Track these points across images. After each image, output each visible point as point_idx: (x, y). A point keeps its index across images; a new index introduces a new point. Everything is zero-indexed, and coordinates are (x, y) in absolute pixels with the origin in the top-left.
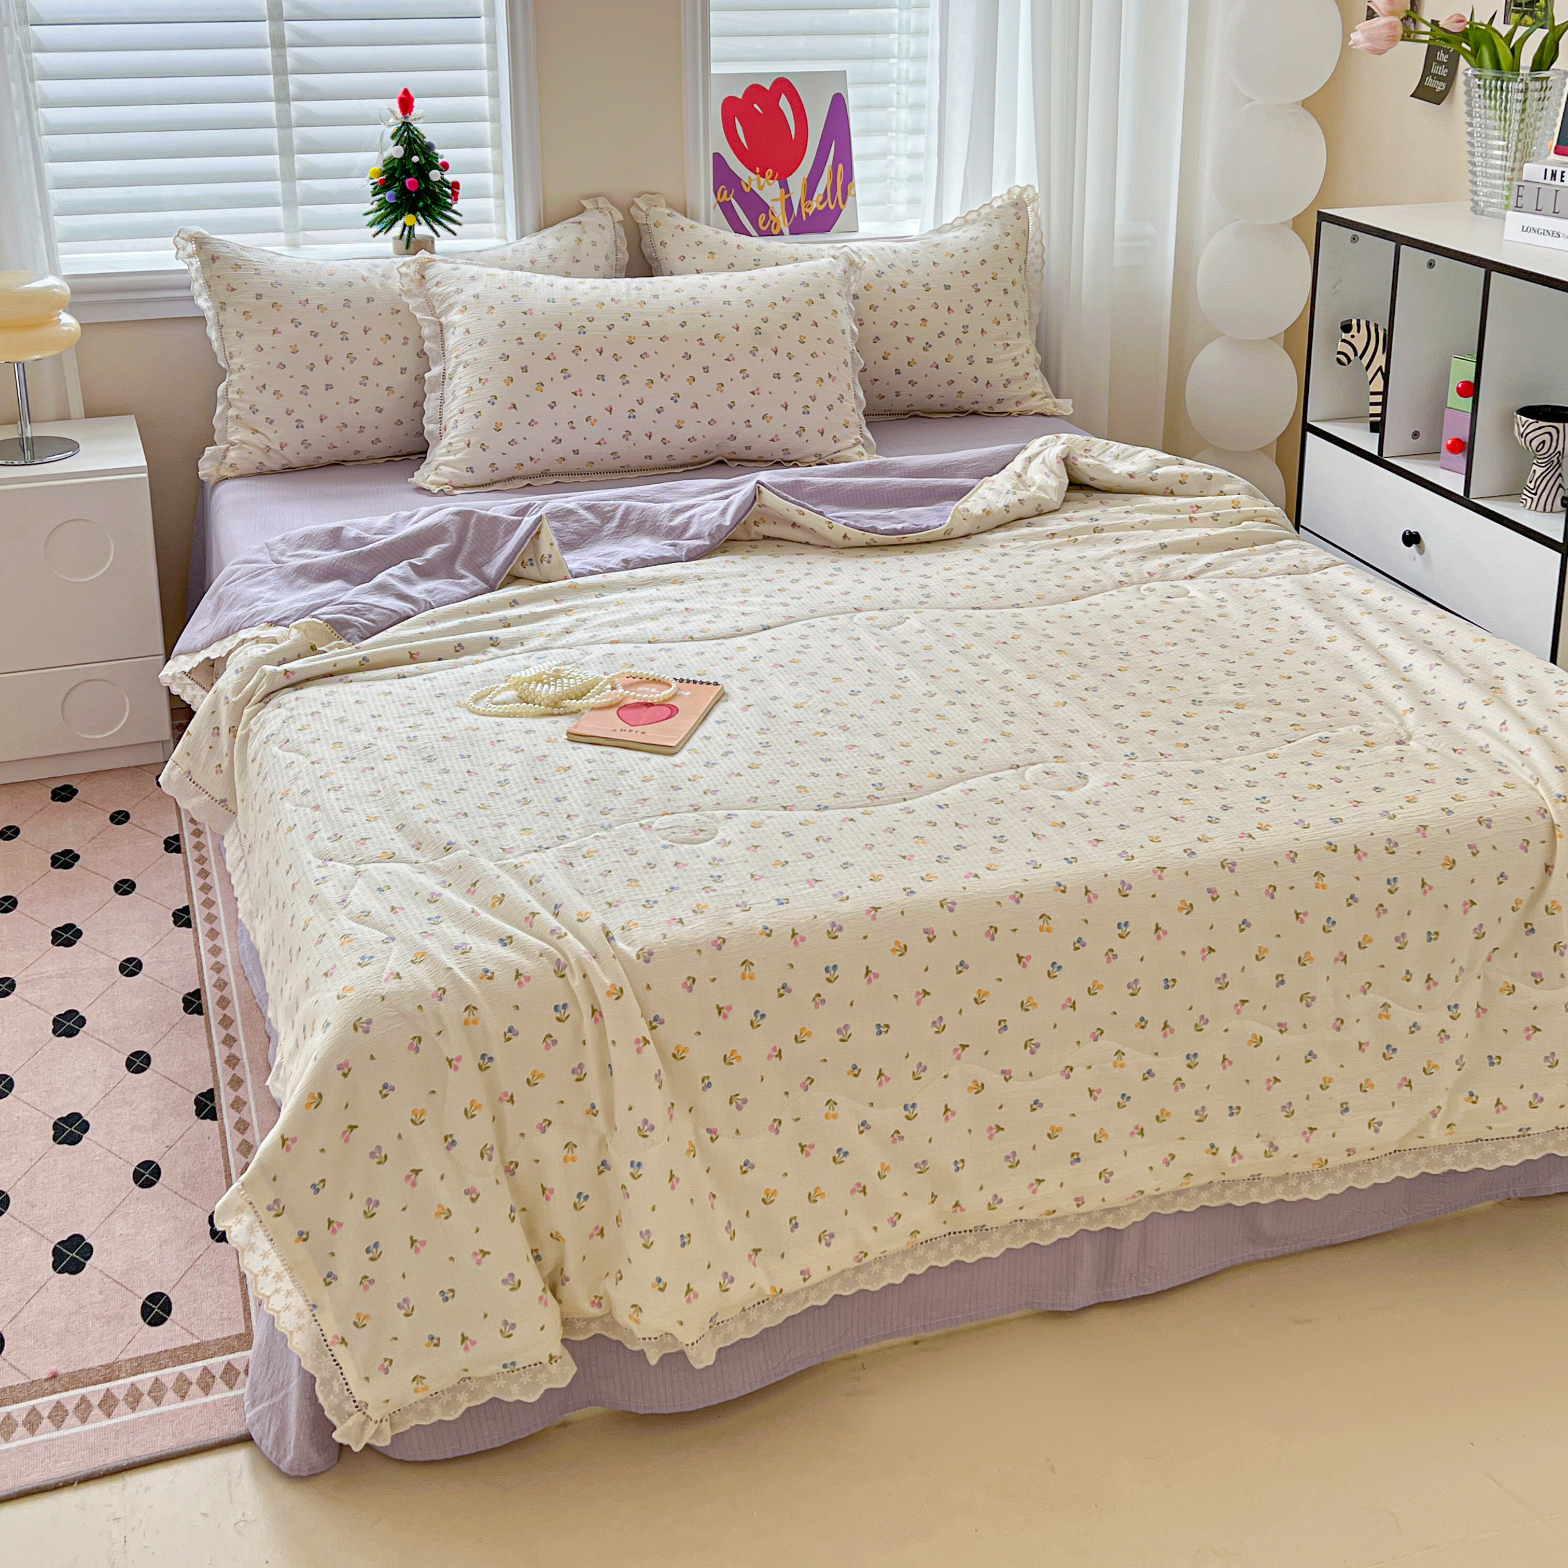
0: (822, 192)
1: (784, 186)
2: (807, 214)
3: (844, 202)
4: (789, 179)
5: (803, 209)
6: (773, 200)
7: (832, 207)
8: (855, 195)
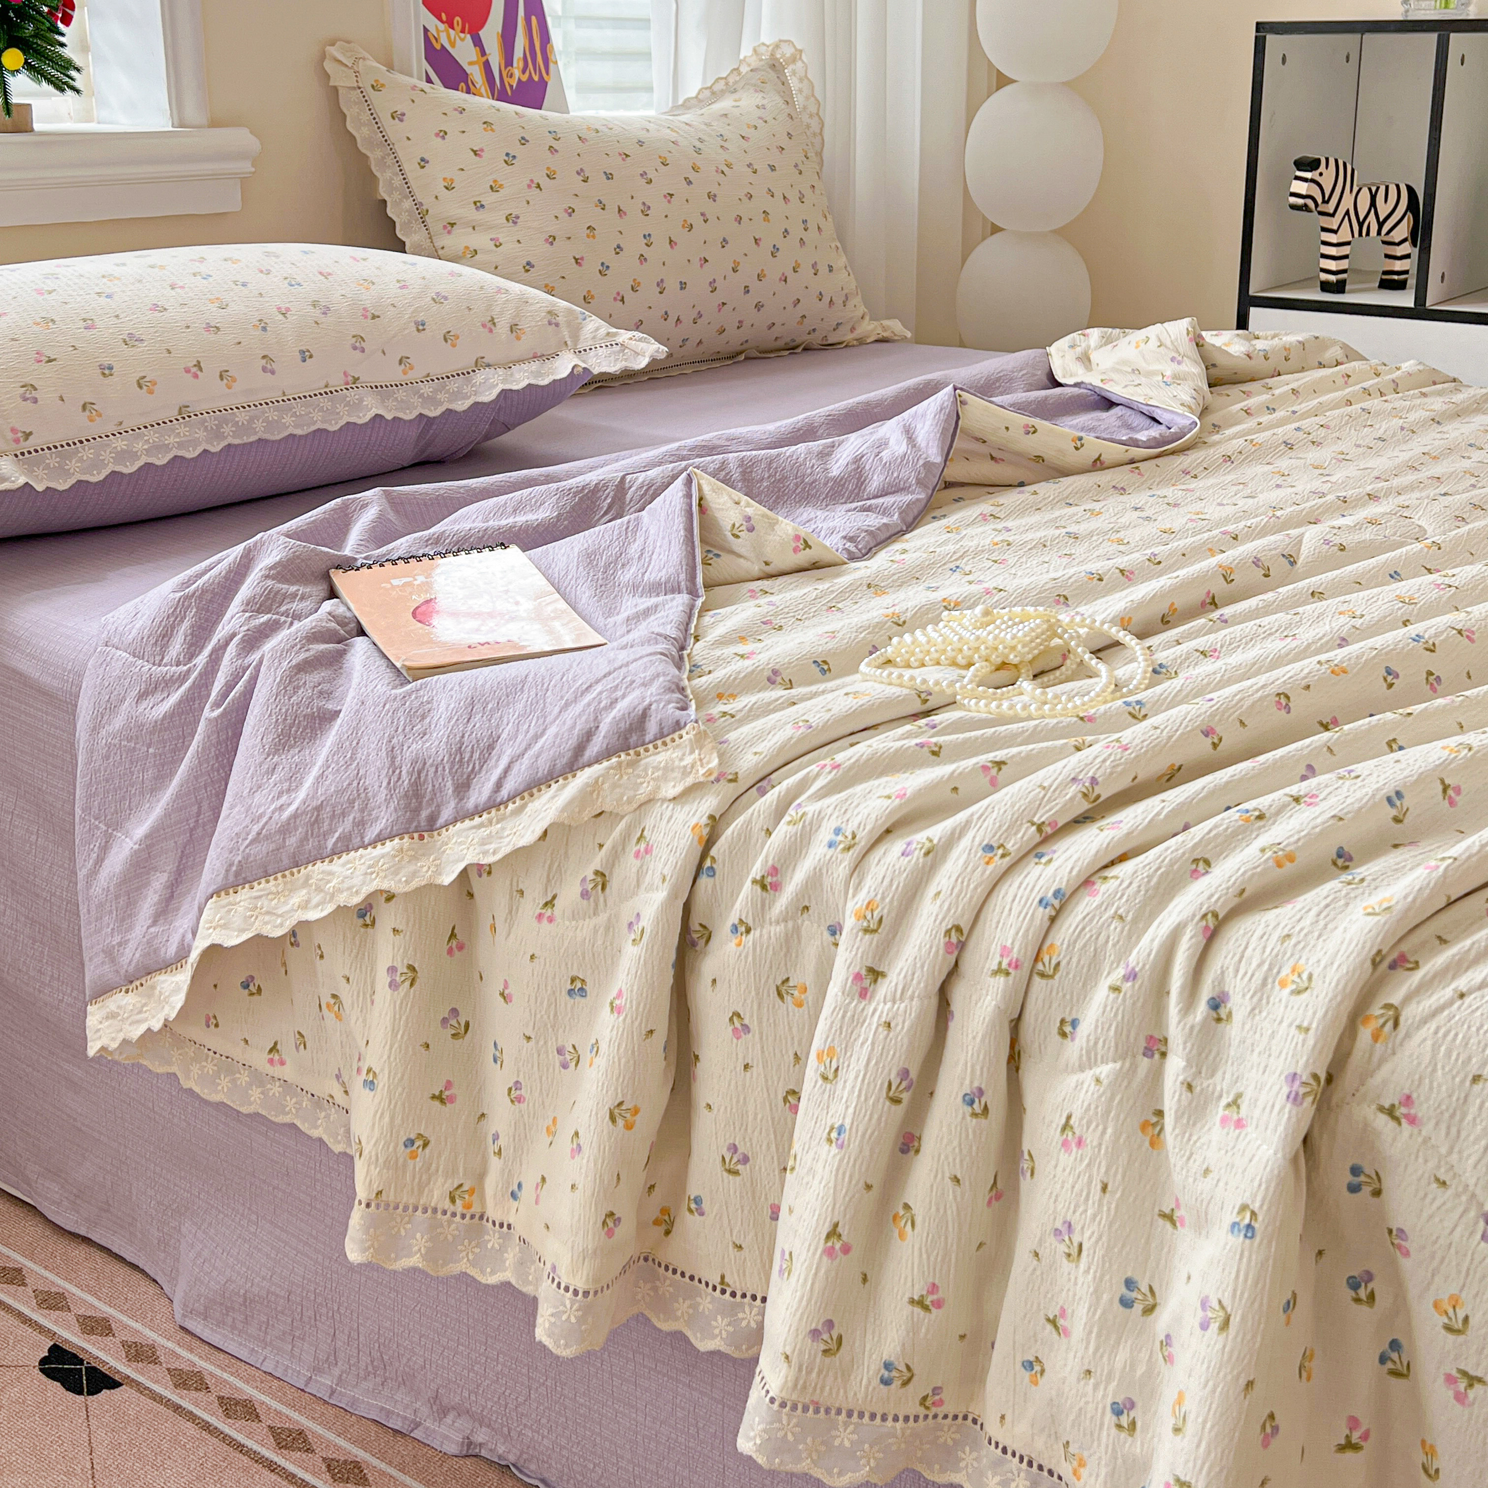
0: (522, 55)
1: (478, 43)
2: (511, 86)
3: (547, 73)
4: (482, 33)
5: (506, 80)
6: (470, 63)
7: (536, 78)
8: (556, 63)
